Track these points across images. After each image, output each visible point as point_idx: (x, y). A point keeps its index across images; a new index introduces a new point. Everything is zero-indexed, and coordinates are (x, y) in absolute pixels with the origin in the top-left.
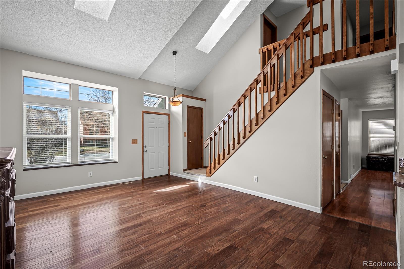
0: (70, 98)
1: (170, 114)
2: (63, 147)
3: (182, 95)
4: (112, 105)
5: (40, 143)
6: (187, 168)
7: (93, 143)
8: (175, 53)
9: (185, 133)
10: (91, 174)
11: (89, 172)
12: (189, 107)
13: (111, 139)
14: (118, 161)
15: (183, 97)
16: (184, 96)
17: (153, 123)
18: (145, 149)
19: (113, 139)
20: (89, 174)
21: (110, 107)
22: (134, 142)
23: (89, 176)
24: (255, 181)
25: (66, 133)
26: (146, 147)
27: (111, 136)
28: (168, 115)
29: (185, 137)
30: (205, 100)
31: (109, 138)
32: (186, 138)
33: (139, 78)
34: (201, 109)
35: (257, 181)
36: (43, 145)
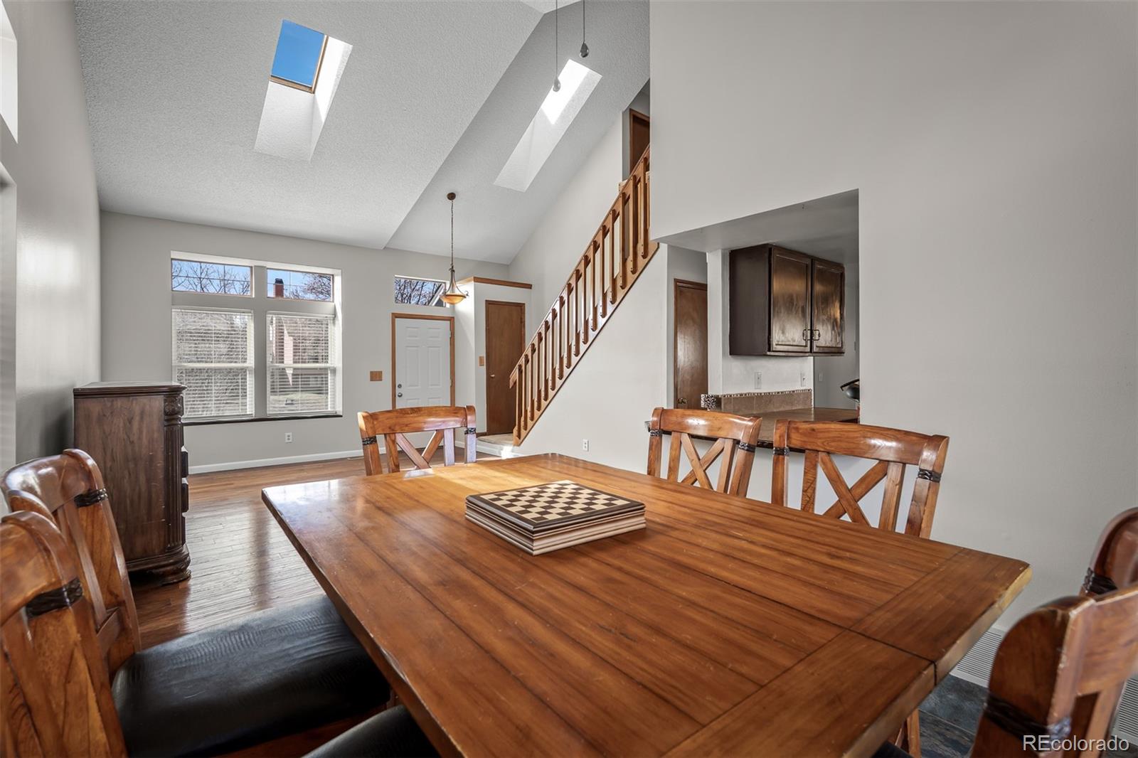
0: (252, 294)
1: (453, 318)
2: (240, 387)
3: (475, 278)
4: (333, 304)
5: (194, 383)
6: (486, 431)
7: (317, 384)
8: (452, 196)
9: (481, 359)
10: (291, 438)
11: (287, 434)
12: (489, 303)
13: (331, 370)
14: (341, 414)
15: (476, 283)
16: (477, 280)
17: (416, 337)
18: (398, 391)
19: (334, 371)
20: (287, 438)
21: (328, 306)
22: (376, 376)
23: (287, 441)
24: (584, 448)
25: (245, 360)
26: (400, 386)
27: (331, 366)
28: (450, 320)
29: (481, 365)
30: (529, 286)
31: (326, 369)
32: (484, 368)
33: (385, 247)
34: (520, 307)
35: (586, 449)
36: (200, 387)
